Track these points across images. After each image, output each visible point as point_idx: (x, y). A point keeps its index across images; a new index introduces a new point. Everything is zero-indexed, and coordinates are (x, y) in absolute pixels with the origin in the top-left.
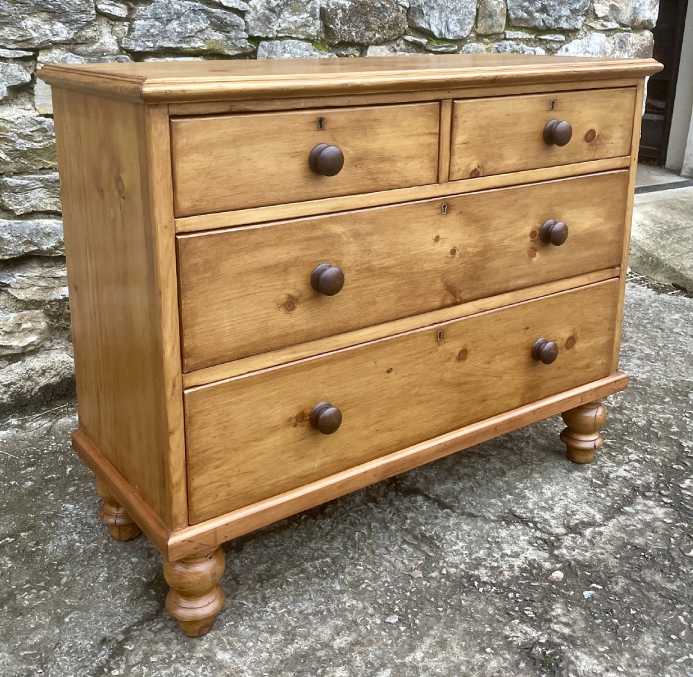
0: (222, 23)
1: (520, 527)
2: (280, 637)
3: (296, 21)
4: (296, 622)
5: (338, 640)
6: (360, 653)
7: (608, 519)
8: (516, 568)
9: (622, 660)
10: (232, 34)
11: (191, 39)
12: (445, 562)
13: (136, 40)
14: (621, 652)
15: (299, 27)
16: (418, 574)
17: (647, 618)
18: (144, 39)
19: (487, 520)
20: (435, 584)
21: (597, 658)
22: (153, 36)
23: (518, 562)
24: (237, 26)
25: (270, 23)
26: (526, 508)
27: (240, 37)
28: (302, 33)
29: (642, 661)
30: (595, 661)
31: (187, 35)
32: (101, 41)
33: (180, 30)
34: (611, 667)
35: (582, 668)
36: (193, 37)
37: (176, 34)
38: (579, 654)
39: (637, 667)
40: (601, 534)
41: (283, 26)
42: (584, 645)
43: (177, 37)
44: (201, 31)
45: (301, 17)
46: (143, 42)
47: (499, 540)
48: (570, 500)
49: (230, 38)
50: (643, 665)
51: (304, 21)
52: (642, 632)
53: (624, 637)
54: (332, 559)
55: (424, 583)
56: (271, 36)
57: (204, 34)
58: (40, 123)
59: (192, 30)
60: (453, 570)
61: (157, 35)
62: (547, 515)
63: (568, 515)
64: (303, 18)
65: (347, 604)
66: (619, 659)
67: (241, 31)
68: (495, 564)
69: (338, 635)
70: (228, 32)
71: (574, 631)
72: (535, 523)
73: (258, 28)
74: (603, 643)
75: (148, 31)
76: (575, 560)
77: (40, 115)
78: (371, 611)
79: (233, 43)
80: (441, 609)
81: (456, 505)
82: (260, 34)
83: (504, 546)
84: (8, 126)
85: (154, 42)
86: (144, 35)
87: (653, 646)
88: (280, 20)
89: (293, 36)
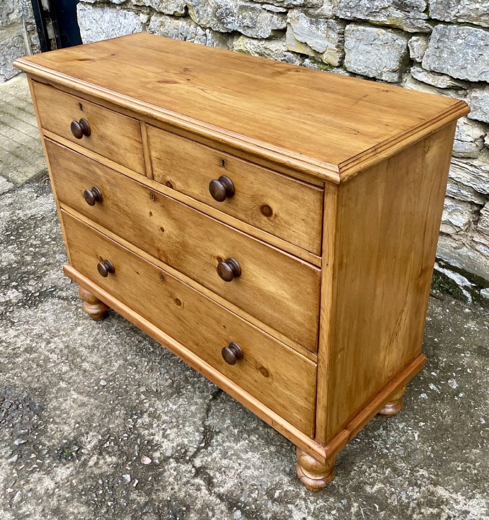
0: (402, 3)
1: (198, 439)
2: (90, 343)
3: (478, 9)
4: (102, 348)
5: (87, 364)
6: (78, 374)
7: (220, 496)
8: (152, 437)
9: (64, 492)
10: (411, 14)
11: (377, 14)
12: (155, 401)
13: (341, 10)
14: (71, 492)
15: (482, 15)
16: (143, 389)
17: (103, 511)
18: (346, 10)
19: (203, 420)
20: (133, 398)
21: (67, 478)
22: (350, 8)
23: (158, 438)
24: (416, 7)
25: (449, 8)
26: (223, 442)
27: (417, 17)
28: (485, 21)
29: (63, 503)
30: (64, 477)
31: (374, 10)
32: (322, 7)
33: (369, 6)
34: (59, 485)
35: (60, 470)
36: (378, 12)
37: (365, 9)
38: (71, 469)
39: (58, 501)
40: (198, 489)
41: (462, 12)
42: (78, 473)
43: (366, 11)
44: (385, 8)
45: (484, 5)
46: (345, 12)
47: (181, 426)
48: (239, 471)
49: (409, 18)
50: (60, 504)
51: (486, 9)
52: (89, 507)
53: (85, 495)
54: (153, 352)
55: (135, 393)
56: (448, 20)
57: (387, 11)
58: (285, 56)
59: (377, 7)
60: (147, 405)
61: (353, 7)
62: (216, 454)
63: (220, 469)
64: (485, 7)
65: (115, 364)
66: (66, 490)
67: (420, 12)
68: (155, 425)
69: (92, 363)
70: (408, 12)
71: (91, 467)
72: (206, 447)
73: (438, 12)
74: (80, 482)
75: (348, 3)
76: (165, 471)
77: (288, 51)
78: (110, 373)
79: (411, 22)
80: (112, 402)
81: (219, 401)
82: (438, 17)
83: (175, 430)
84: (272, 54)
85: (352, 13)
86: (345, 7)
87: (76, 511)
88: (459, 6)
89: (474, 23)
